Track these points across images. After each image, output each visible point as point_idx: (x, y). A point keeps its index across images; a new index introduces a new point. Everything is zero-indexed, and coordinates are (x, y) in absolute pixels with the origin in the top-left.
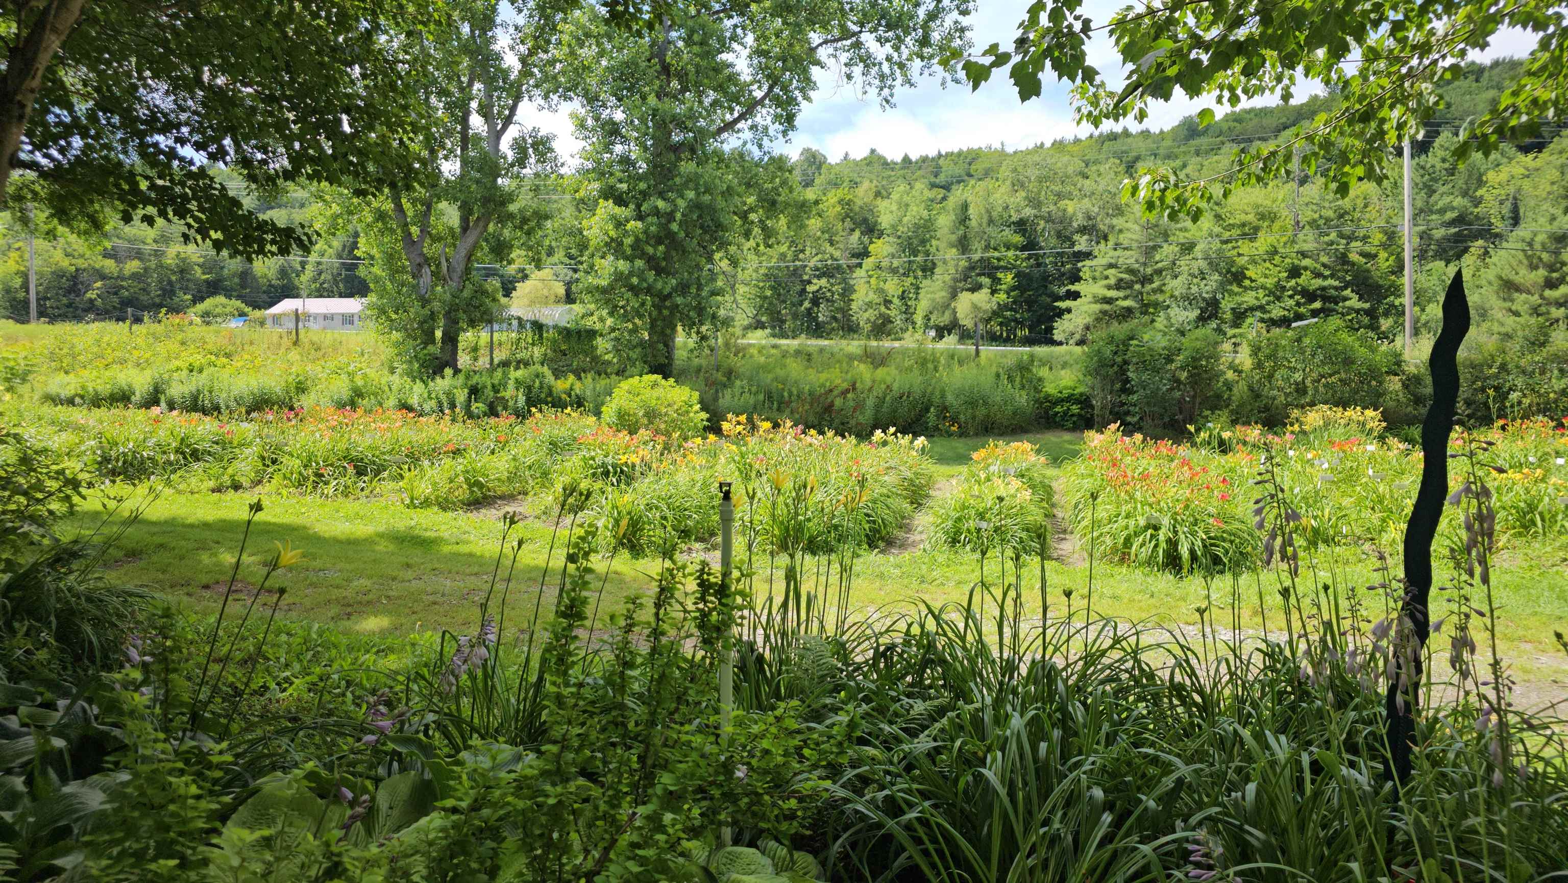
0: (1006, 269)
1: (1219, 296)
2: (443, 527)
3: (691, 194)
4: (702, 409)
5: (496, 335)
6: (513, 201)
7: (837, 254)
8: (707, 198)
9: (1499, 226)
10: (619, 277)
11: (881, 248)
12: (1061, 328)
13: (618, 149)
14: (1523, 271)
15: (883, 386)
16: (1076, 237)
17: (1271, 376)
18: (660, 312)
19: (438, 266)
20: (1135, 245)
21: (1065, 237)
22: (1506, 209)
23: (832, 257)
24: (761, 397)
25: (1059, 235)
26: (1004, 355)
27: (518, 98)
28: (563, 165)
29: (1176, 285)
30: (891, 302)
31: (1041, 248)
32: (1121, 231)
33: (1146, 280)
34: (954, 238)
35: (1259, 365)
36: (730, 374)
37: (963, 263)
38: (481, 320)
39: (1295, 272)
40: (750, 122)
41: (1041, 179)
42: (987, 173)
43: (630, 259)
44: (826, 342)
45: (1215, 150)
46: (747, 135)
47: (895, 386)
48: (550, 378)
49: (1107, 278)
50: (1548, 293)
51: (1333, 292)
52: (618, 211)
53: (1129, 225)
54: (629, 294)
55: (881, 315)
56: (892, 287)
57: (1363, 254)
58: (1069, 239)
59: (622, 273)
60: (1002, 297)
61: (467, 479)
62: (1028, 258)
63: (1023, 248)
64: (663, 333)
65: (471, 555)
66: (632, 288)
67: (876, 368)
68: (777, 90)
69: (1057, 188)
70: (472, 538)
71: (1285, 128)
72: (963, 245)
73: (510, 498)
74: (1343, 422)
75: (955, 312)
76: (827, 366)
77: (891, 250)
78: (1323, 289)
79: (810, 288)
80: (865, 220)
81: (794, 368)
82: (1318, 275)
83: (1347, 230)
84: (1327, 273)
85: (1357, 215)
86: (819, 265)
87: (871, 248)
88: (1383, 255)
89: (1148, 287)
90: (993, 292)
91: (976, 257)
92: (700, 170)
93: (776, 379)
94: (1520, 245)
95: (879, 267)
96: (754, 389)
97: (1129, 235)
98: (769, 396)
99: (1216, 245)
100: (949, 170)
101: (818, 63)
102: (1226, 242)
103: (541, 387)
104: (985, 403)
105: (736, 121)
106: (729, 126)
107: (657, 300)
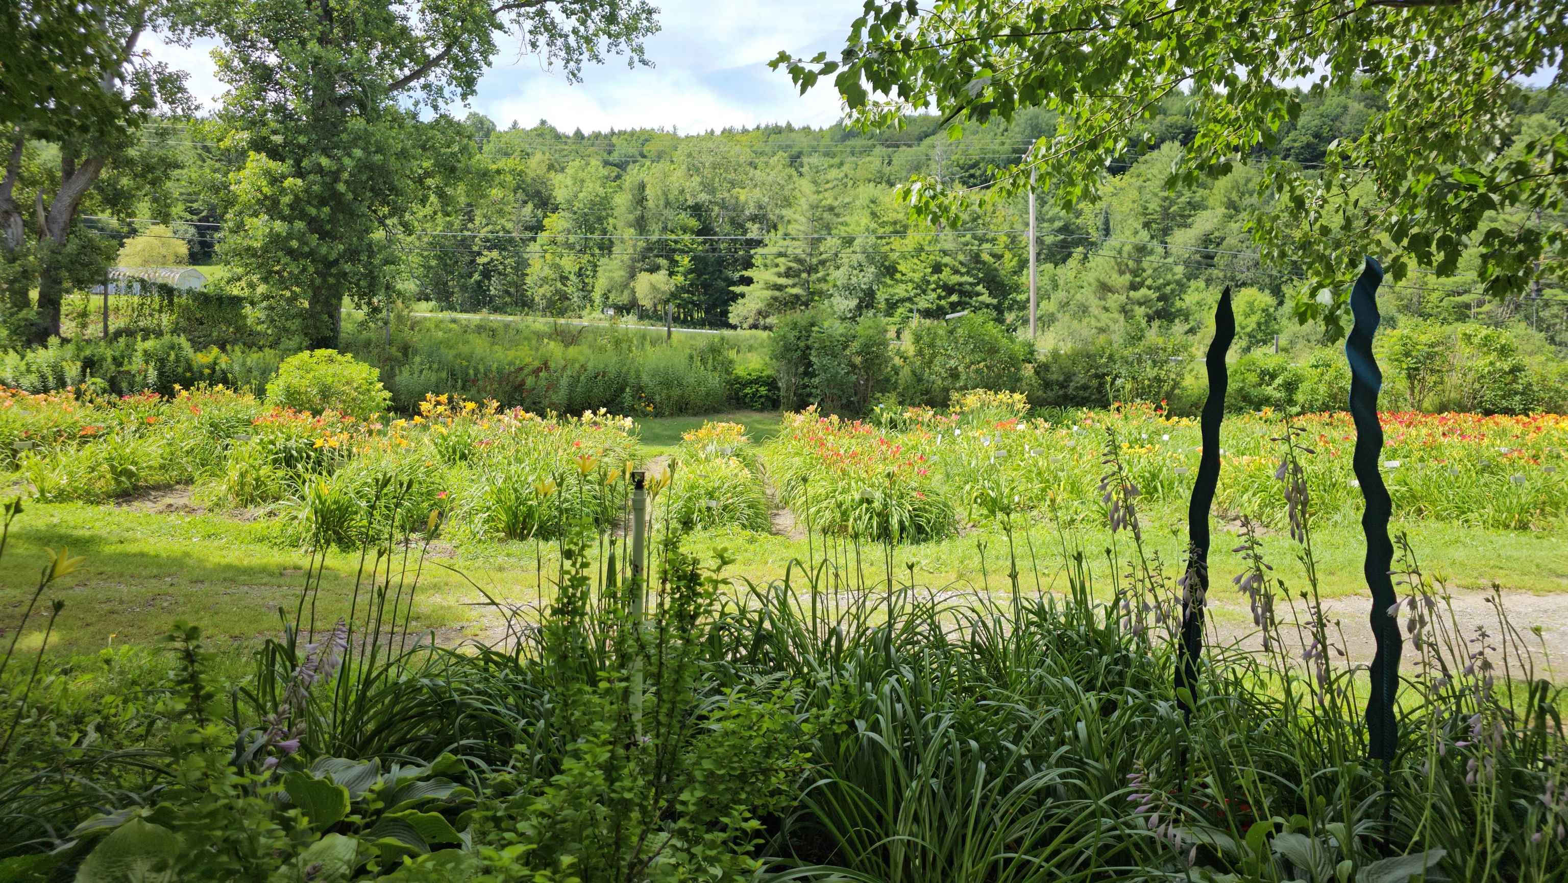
0: (683, 252)
1: (875, 287)
2: (97, 524)
3: (358, 153)
4: (385, 388)
5: (112, 300)
6: (132, 145)
7: (509, 226)
8: (378, 158)
9: (1095, 236)
10: (275, 240)
11: (556, 223)
12: (736, 312)
13: (272, 96)
14: (1115, 276)
15: (577, 366)
16: (749, 225)
17: (931, 362)
18: (325, 281)
19: (33, 214)
20: (802, 236)
21: (738, 225)
22: (1100, 223)
23: (504, 229)
24: (444, 375)
25: (733, 221)
26: (693, 337)
27: (138, 27)
28: (197, 108)
29: (839, 276)
30: (567, 278)
31: (715, 234)
32: (789, 222)
33: (811, 270)
34: (631, 217)
35: (920, 353)
36: (406, 350)
37: (642, 244)
38: (92, 281)
39: (937, 268)
40: (422, 80)
41: (714, 166)
42: (659, 157)
43: (289, 219)
44: (511, 318)
45: (867, 151)
46: (420, 94)
47: (590, 366)
48: (187, 349)
49: (777, 265)
50: (1132, 293)
51: (968, 287)
52: (273, 165)
53: (797, 216)
54: (286, 259)
55: (557, 291)
56: (569, 263)
57: (994, 255)
58: (741, 226)
59: (278, 235)
60: (680, 279)
61: (113, 467)
62: (704, 242)
63: (699, 233)
64: (327, 303)
65: (142, 555)
66: (290, 252)
67: (567, 346)
68: (455, 50)
69: (732, 176)
70: (139, 535)
71: (927, 136)
72: (641, 225)
73: (166, 488)
74: (995, 404)
75: (633, 292)
76: (514, 343)
77: (567, 225)
78: (961, 284)
79: (481, 260)
80: (538, 193)
81: (479, 346)
82: (956, 272)
83: (980, 232)
84: (964, 270)
85: (988, 219)
86: (490, 236)
87: (546, 222)
88: (1008, 255)
89: (814, 277)
90: (671, 274)
91: (654, 238)
92: (370, 128)
93: (458, 355)
94: (1113, 253)
95: (554, 242)
96: (435, 366)
97: (797, 227)
98: (453, 374)
99: (872, 239)
100: (622, 150)
101: (500, 27)
102: (881, 238)
103: (177, 360)
104: (680, 385)
105: (408, 79)
106: (401, 84)
107: (321, 266)
